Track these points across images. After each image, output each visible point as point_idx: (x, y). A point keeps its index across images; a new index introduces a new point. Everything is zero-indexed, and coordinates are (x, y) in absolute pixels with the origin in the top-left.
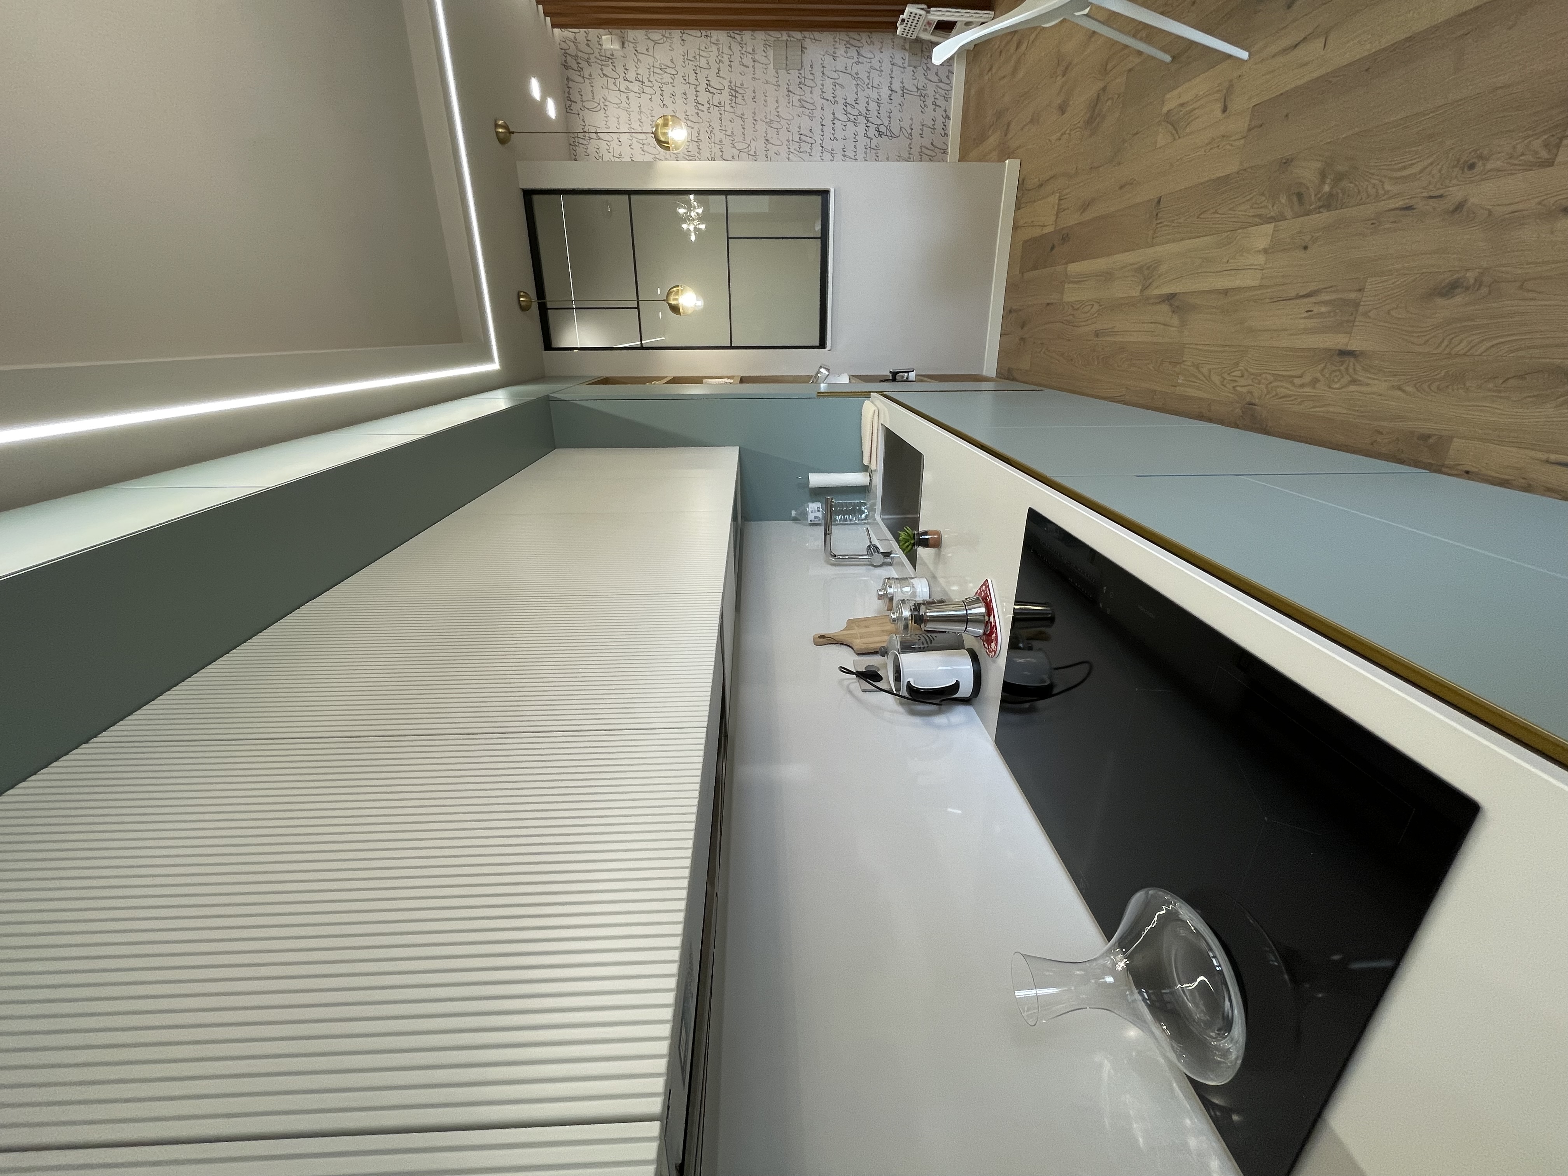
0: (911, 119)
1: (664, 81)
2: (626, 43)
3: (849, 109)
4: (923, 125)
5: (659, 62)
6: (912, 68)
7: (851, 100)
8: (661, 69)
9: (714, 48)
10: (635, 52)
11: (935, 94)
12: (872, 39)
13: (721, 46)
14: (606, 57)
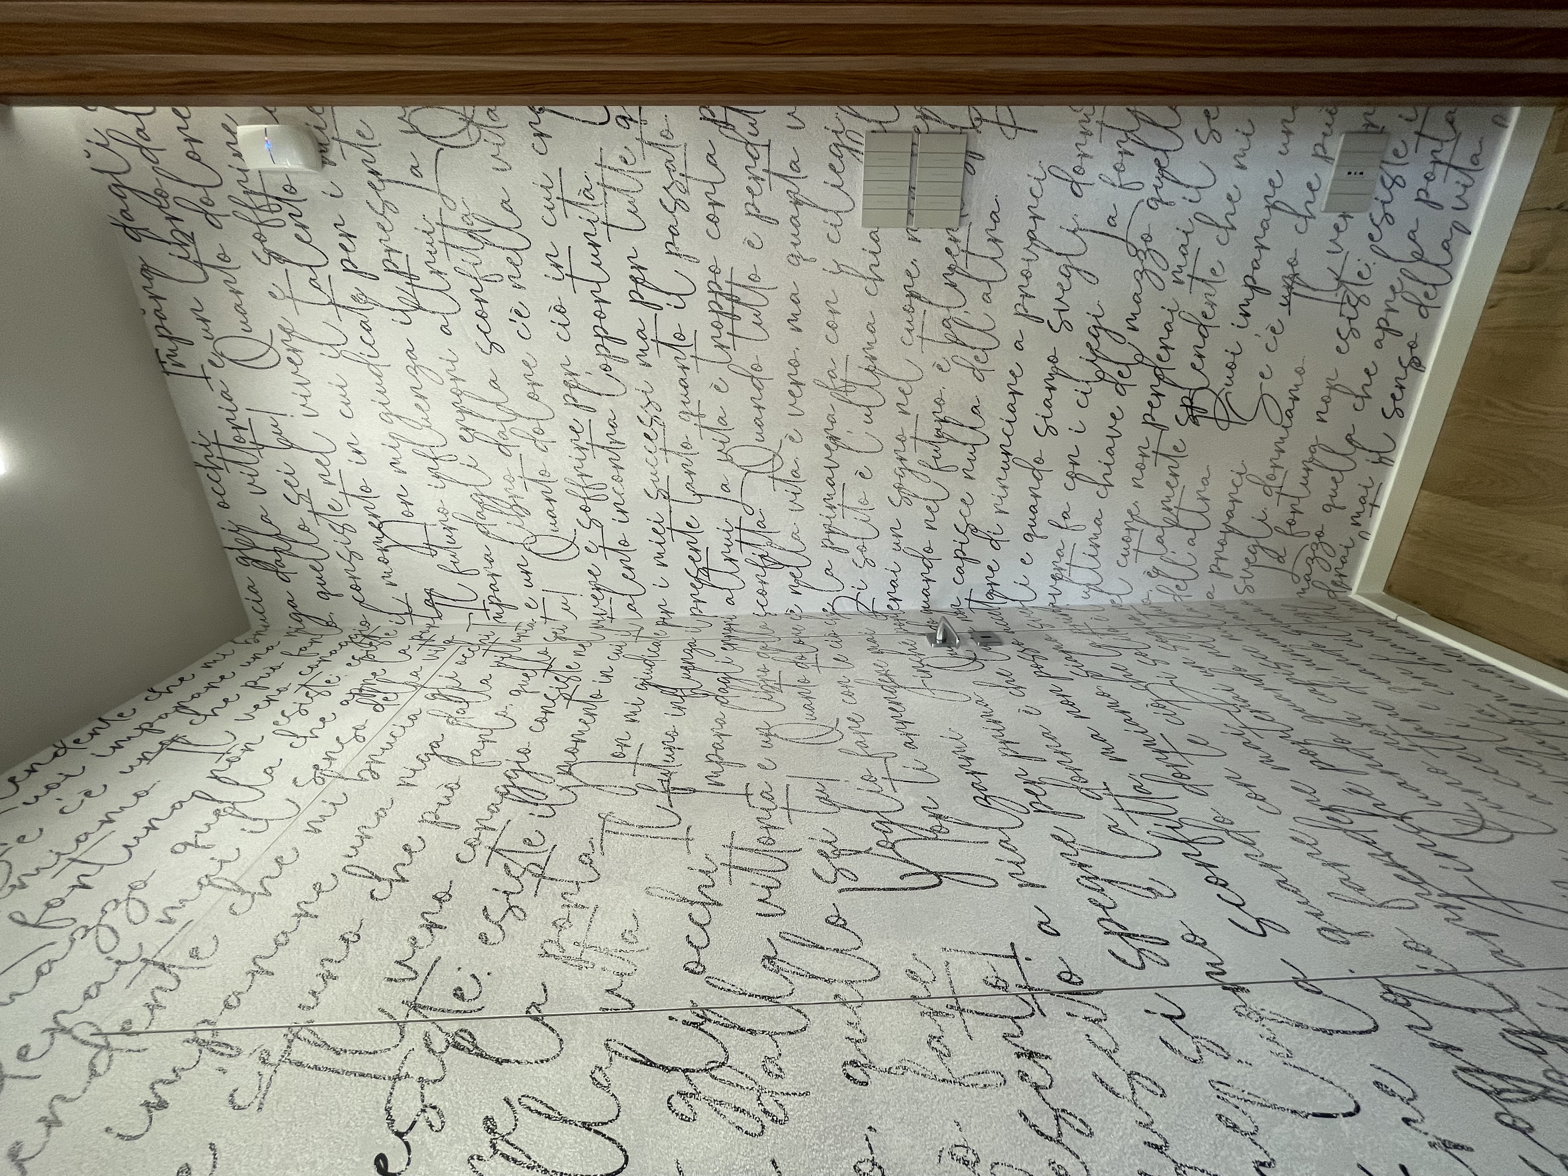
0: (1300, 372)
1: (483, 271)
2: (335, 147)
3: (1106, 345)
4: (1331, 388)
5: (462, 209)
6: (1334, 218)
7: (1114, 321)
8: (470, 233)
9: (655, 160)
10: (374, 179)
11: (1390, 296)
12: (1214, 125)
13: (678, 153)
14: (267, 196)
